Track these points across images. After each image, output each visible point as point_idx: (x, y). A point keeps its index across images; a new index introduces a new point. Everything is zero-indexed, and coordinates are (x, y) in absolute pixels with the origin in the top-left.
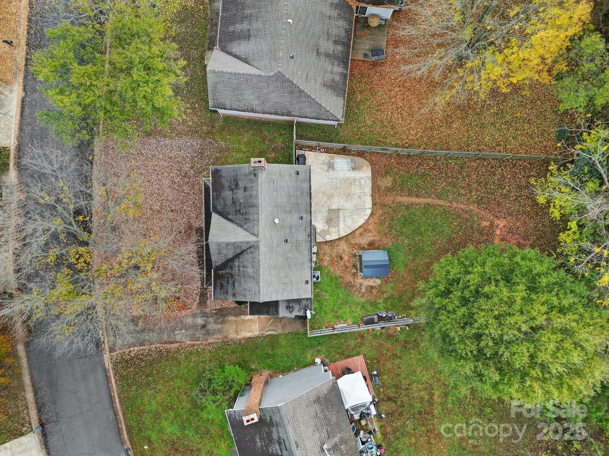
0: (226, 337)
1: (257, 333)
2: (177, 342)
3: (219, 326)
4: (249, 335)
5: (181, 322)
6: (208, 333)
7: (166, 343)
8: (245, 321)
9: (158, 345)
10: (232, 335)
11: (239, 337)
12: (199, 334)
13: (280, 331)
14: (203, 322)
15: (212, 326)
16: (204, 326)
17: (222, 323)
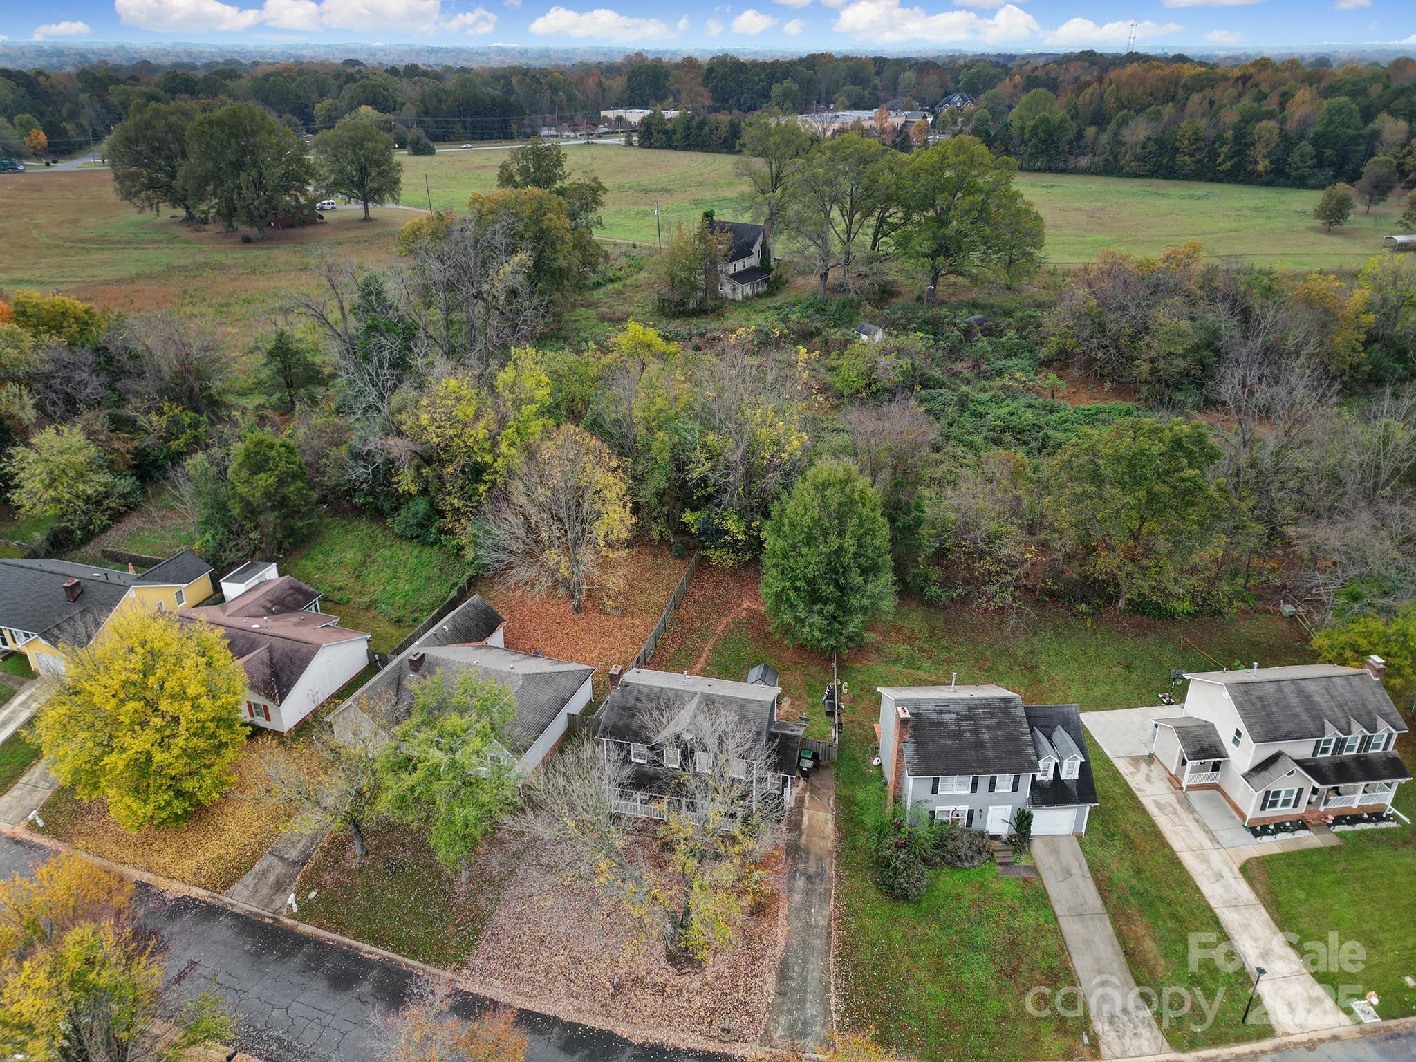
0: (830, 853)
1: (830, 816)
2: (830, 925)
3: (812, 858)
4: (831, 825)
5: (798, 910)
6: (821, 875)
7: (828, 943)
8: (810, 825)
9: (831, 958)
10: (829, 844)
11: (832, 837)
12: (820, 888)
13: (831, 793)
14: (803, 878)
15: (812, 868)
16: (810, 879)
17: (808, 853)
